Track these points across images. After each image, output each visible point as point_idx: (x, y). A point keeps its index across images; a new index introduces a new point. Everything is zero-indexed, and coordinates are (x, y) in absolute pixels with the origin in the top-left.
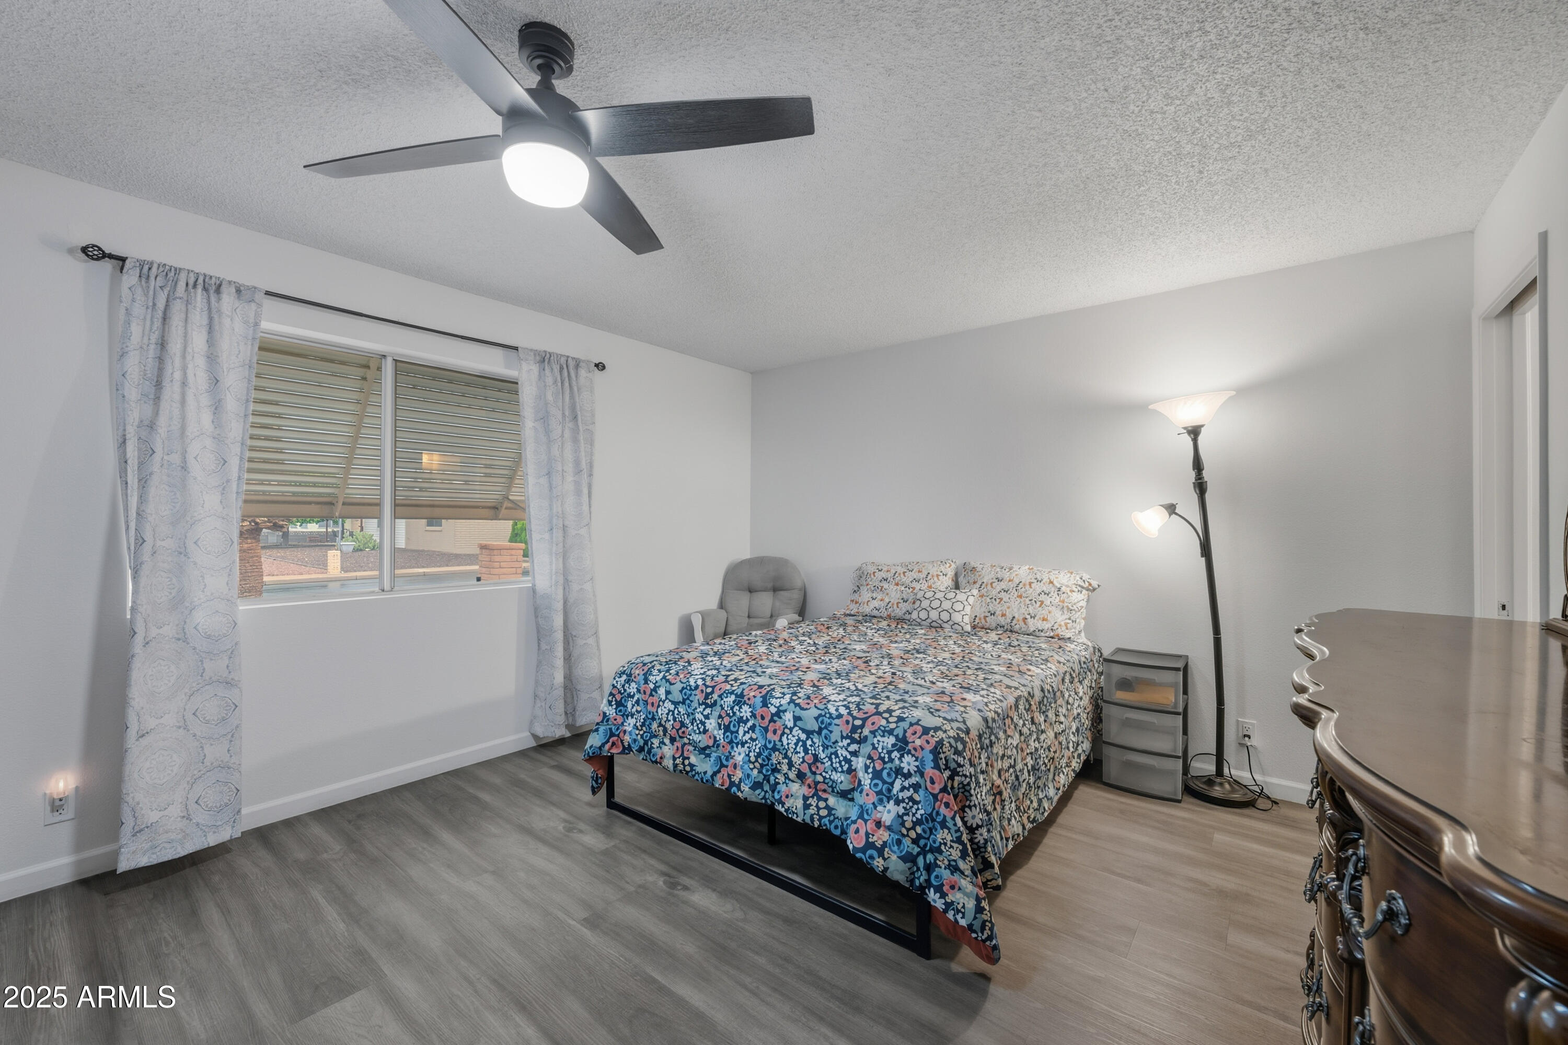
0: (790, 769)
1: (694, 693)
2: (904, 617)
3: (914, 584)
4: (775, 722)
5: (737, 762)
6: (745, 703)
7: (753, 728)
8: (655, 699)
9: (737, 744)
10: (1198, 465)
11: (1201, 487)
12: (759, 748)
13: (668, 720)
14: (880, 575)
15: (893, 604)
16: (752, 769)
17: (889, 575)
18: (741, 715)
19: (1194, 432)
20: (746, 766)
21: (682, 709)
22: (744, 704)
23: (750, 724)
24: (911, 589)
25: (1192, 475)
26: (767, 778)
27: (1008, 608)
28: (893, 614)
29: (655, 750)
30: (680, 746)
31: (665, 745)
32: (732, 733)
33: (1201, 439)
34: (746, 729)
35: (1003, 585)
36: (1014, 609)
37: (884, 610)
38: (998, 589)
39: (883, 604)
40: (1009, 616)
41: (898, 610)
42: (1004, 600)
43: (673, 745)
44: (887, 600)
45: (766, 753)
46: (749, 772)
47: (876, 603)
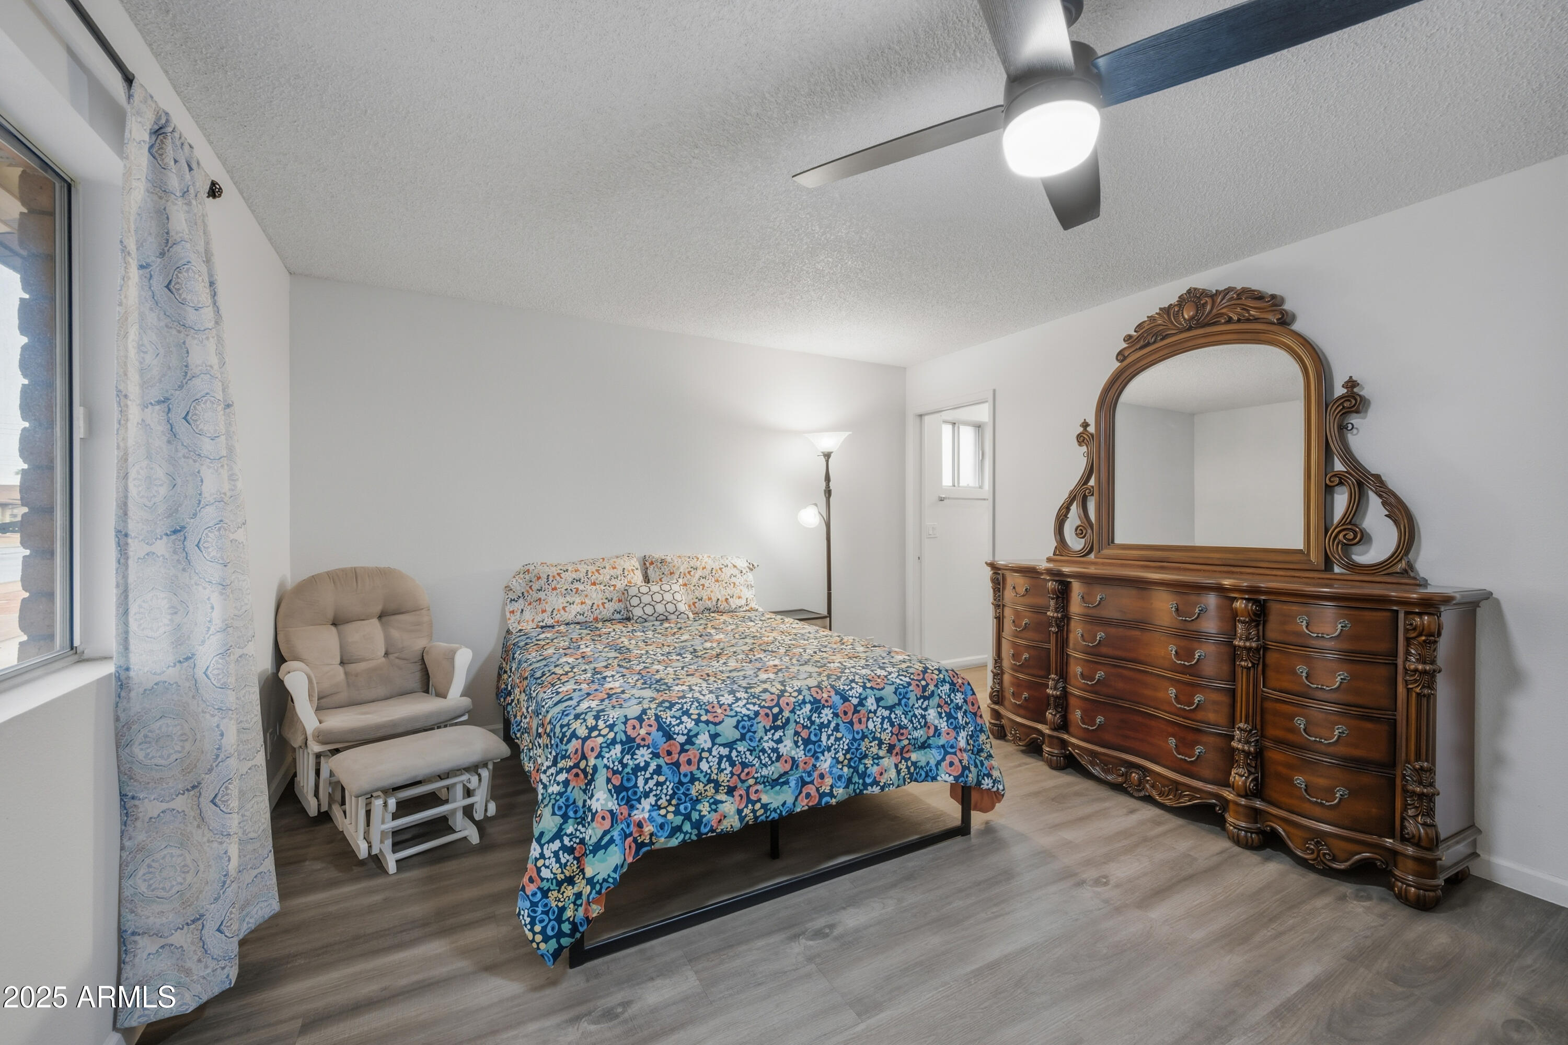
0: (880, 748)
1: (755, 721)
2: (614, 617)
3: (613, 582)
4: (858, 712)
5: (823, 771)
6: (824, 706)
7: (837, 729)
8: (693, 753)
9: (823, 753)
10: (828, 478)
11: (828, 493)
12: (847, 745)
13: (721, 770)
14: (569, 576)
15: (598, 606)
16: (841, 769)
17: (581, 575)
18: (822, 720)
19: (827, 456)
20: (835, 770)
21: (741, 747)
22: (823, 709)
23: (833, 725)
24: (612, 588)
25: (824, 484)
26: (856, 770)
27: (712, 592)
28: (600, 617)
29: (708, 816)
30: (743, 792)
31: (722, 802)
32: (814, 743)
33: (830, 460)
34: (830, 732)
35: (699, 573)
36: (717, 592)
37: (590, 613)
38: (697, 576)
39: (586, 608)
40: (714, 599)
41: (605, 610)
42: (706, 585)
43: (733, 796)
44: (589, 602)
45: (856, 745)
46: (840, 773)
47: (575, 609)
